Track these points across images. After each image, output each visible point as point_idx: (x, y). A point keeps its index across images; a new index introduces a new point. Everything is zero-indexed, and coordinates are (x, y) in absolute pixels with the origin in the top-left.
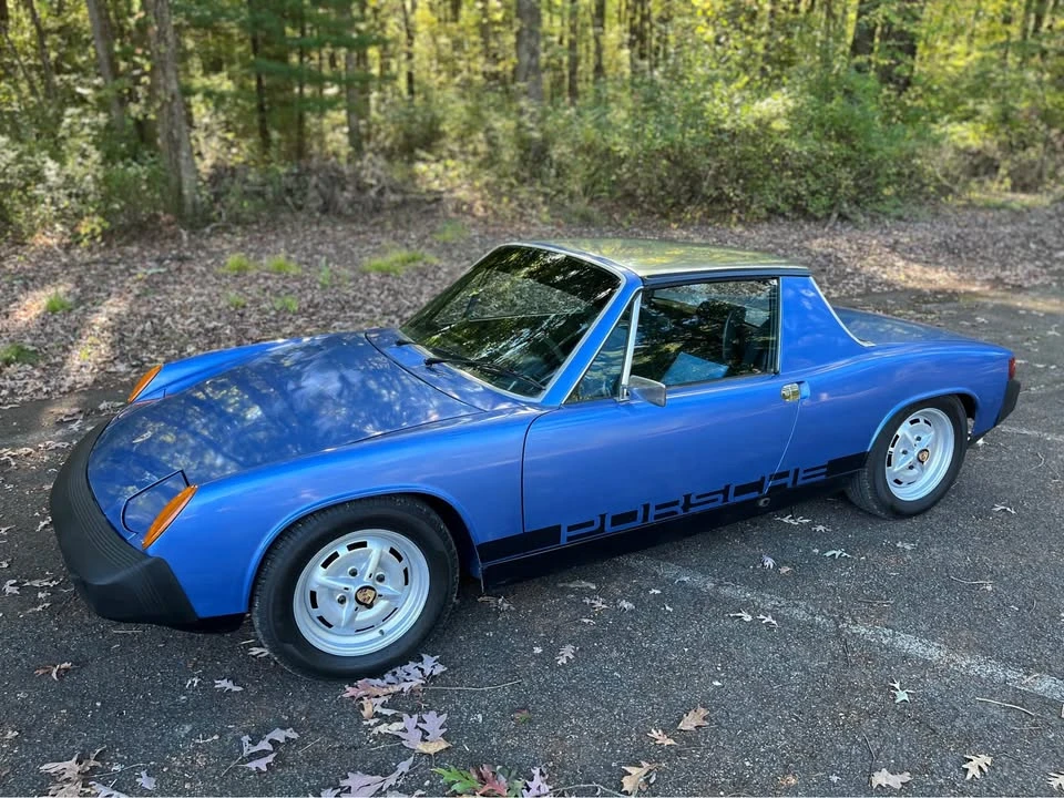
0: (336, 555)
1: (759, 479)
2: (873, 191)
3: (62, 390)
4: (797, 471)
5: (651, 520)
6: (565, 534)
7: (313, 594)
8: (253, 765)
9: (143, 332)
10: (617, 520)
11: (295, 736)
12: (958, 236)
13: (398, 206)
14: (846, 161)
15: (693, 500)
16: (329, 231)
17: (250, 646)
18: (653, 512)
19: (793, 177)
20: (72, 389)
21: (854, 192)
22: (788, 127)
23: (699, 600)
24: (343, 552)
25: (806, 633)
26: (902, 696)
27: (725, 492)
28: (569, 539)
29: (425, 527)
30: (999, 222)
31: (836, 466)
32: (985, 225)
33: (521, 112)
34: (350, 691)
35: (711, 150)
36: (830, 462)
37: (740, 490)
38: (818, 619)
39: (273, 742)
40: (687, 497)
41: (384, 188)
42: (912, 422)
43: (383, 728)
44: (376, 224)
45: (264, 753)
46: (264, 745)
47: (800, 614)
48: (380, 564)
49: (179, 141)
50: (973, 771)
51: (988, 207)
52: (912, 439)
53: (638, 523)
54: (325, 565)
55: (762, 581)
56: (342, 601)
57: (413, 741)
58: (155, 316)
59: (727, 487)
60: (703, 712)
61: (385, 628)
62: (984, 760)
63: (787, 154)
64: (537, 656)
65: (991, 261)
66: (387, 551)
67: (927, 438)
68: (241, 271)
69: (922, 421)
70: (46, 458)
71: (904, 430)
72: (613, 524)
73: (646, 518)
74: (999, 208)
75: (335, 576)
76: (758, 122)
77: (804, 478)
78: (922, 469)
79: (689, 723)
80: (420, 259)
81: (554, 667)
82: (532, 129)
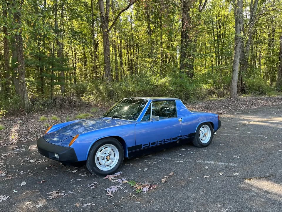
0: (102, 150)
1: (176, 137)
2: (189, 97)
3: (10, 144)
4: (183, 136)
5: (158, 144)
6: (143, 146)
7: (98, 158)
8: (91, 188)
9: (25, 133)
10: (152, 144)
11: (97, 183)
12: (208, 105)
13: (80, 106)
14: (182, 91)
15: (165, 141)
16: (63, 111)
17: (81, 175)
18: (158, 143)
19: (171, 95)
20: (12, 144)
21: (185, 97)
22: (169, 84)
23: (168, 161)
24: (104, 149)
25: (189, 163)
26: (207, 168)
27: (171, 139)
28: (144, 147)
29: (118, 144)
30: (216, 103)
31: (190, 135)
32: (213, 103)
33: (107, 84)
34: (105, 177)
35: (153, 89)
36: (189, 134)
37: (174, 139)
38: (191, 161)
39: (94, 184)
40: (164, 140)
41: (75, 102)
42: (203, 128)
43: (114, 181)
44: (75, 110)
45: (93, 186)
46: (93, 184)
47: (188, 160)
48: (110, 152)
49: (25, 91)
50: (220, 174)
51: (213, 100)
52: (203, 131)
53: (156, 145)
54: (100, 152)
55: (180, 157)
56: (103, 159)
57: (121, 182)
58: (27, 129)
59: (171, 138)
60: (173, 173)
61: (111, 166)
62: (222, 173)
63: (169, 90)
64: (140, 170)
65: (215, 110)
66: (111, 149)
67: (206, 131)
68: (44, 120)
69: (204, 128)
70: (15, 155)
71: (201, 129)
72: (151, 145)
73: (157, 144)
74: (216, 100)
75: (102, 154)
76: (163, 83)
77: (185, 137)
78: (206, 137)
79: (171, 174)
80: (89, 115)
81: (144, 171)
82: (110, 88)
